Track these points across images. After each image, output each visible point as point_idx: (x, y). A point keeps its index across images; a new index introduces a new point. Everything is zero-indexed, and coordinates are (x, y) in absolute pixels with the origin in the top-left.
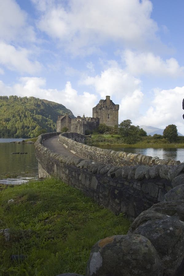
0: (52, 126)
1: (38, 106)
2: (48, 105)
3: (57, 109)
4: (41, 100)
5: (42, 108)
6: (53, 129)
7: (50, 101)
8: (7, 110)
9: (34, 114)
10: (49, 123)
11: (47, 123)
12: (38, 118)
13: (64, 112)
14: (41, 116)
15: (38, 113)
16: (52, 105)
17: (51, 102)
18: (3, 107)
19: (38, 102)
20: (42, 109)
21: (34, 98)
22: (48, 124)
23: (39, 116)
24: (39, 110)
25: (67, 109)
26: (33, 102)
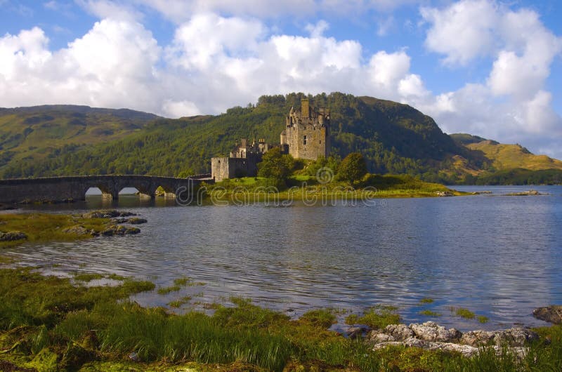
0: (377, 158)
1: (350, 112)
2: (374, 108)
3: (397, 118)
4: (356, 99)
5: (358, 115)
6: (378, 165)
7: (380, 100)
8: (275, 125)
9: (338, 131)
10: (371, 150)
11: (365, 150)
12: (344, 140)
13: (412, 123)
14: (351, 136)
15: (347, 129)
16: (384, 108)
17: (383, 101)
18: (269, 119)
19: (349, 104)
20: (358, 119)
21: (340, 94)
22: (368, 153)
23: (348, 135)
24: (350, 123)
25: (424, 116)
26: (338, 104)
